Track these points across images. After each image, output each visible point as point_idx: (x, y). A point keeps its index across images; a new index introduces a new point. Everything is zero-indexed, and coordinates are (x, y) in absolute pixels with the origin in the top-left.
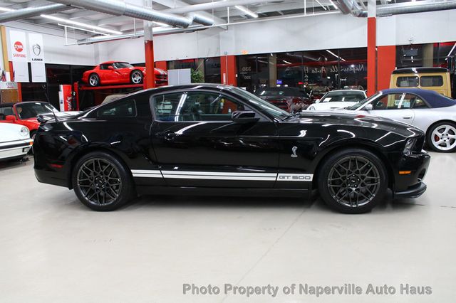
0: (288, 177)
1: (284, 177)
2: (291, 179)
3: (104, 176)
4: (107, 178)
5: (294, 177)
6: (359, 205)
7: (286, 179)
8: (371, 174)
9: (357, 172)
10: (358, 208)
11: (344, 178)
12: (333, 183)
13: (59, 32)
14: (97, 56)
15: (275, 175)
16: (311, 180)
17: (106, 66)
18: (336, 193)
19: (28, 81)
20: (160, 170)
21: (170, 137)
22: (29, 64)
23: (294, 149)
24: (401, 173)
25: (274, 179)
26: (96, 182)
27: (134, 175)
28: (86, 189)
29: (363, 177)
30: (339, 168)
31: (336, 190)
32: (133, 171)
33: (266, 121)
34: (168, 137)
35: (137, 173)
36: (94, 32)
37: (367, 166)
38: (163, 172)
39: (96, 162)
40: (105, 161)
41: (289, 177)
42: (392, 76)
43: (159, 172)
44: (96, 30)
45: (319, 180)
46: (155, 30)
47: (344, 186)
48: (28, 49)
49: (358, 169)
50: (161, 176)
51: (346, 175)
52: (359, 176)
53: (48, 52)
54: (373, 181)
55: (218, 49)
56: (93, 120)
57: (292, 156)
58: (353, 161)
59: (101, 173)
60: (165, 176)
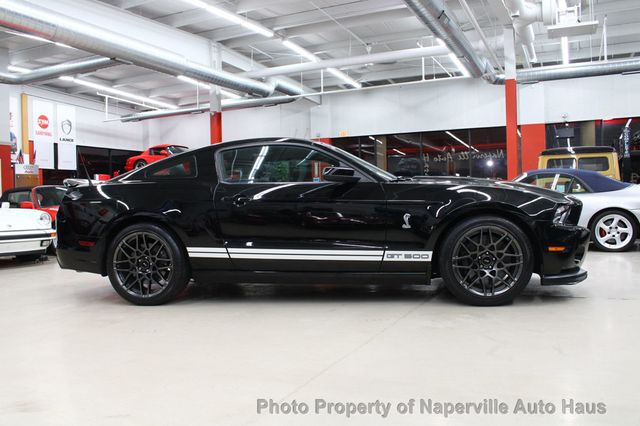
0: (398, 255)
1: (392, 256)
2: (402, 258)
3: (151, 256)
4: (153, 259)
5: (406, 256)
6: (496, 293)
7: (395, 259)
8: (511, 250)
9: (492, 248)
10: (493, 297)
11: (475, 256)
12: (460, 263)
13: (98, 105)
14: (146, 138)
15: (381, 253)
16: (430, 260)
17: (157, 150)
18: (464, 276)
19: (52, 167)
20: (226, 247)
21: (241, 203)
22: (56, 145)
23: (406, 217)
24: (551, 249)
25: (380, 259)
26: (139, 265)
27: (191, 255)
28: (124, 274)
29: (500, 255)
30: (467, 242)
31: (464, 273)
32: (189, 249)
33: (369, 181)
34: (238, 202)
35: (195, 252)
36: (143, 105)
37: (504, 239)
38: (230, 250)
39: (140, 237)
40: (153, 236)
41: (400, 256)
42: (541, 158)
43: (224, 250)
44: (146, 103)
45: (441, 259)
46: (224, 103)
47: (475, 267)
48: (55, 125)
49: (492, 243)
50: (226, 256)
51: (477, 252)
52: (494, 253)
53: (82, 130)
54: (513, 260)
55: (309, 129)
56: (139, 182)
57: (404, 226)
58: (486, 233)
59: (147, 253)
60: (232, 256)
